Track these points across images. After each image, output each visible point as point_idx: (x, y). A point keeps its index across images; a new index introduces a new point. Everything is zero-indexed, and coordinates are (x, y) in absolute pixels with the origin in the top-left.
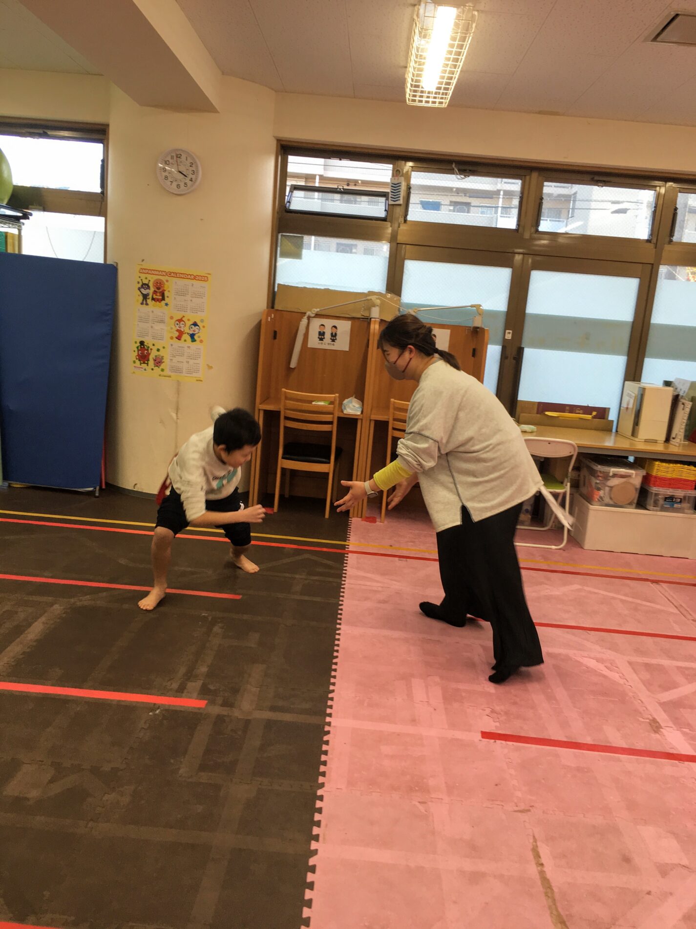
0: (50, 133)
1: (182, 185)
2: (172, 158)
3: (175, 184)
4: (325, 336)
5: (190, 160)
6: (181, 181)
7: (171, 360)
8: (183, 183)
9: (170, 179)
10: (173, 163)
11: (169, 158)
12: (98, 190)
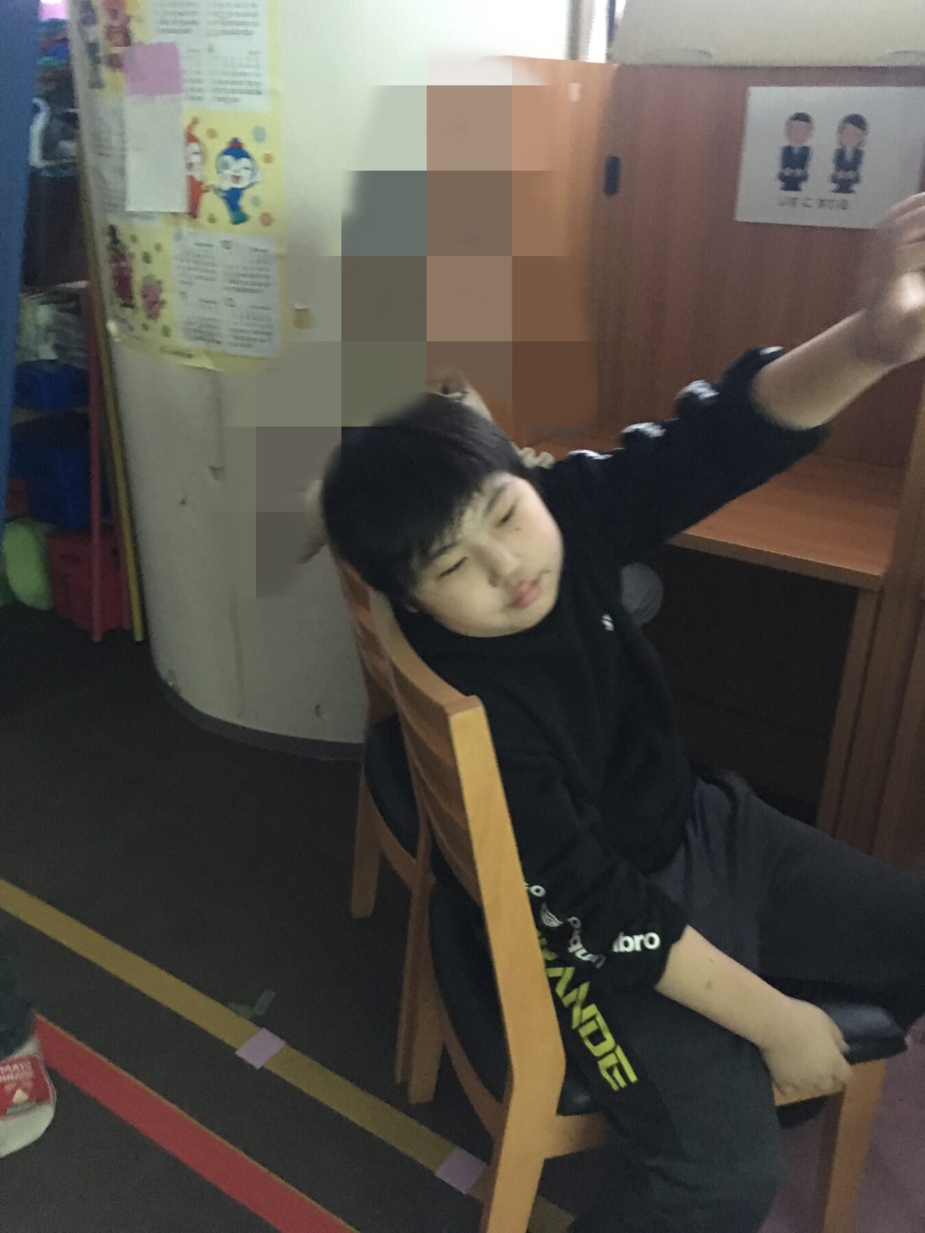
4: (810, 169)
7: (183, 294)
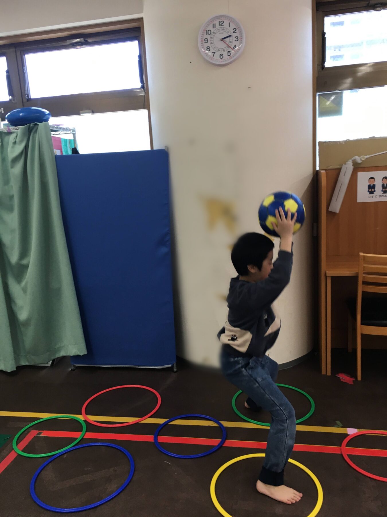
0: (90, 40)
1: (225, 54)
2: (214, 26)
3: (217, 54)
4: (375, 189)
5: (233, 26)
6: (224, 50)
8: (227, 52)
9: (212, 50)
10: (215, 31)
11: (210, 27)
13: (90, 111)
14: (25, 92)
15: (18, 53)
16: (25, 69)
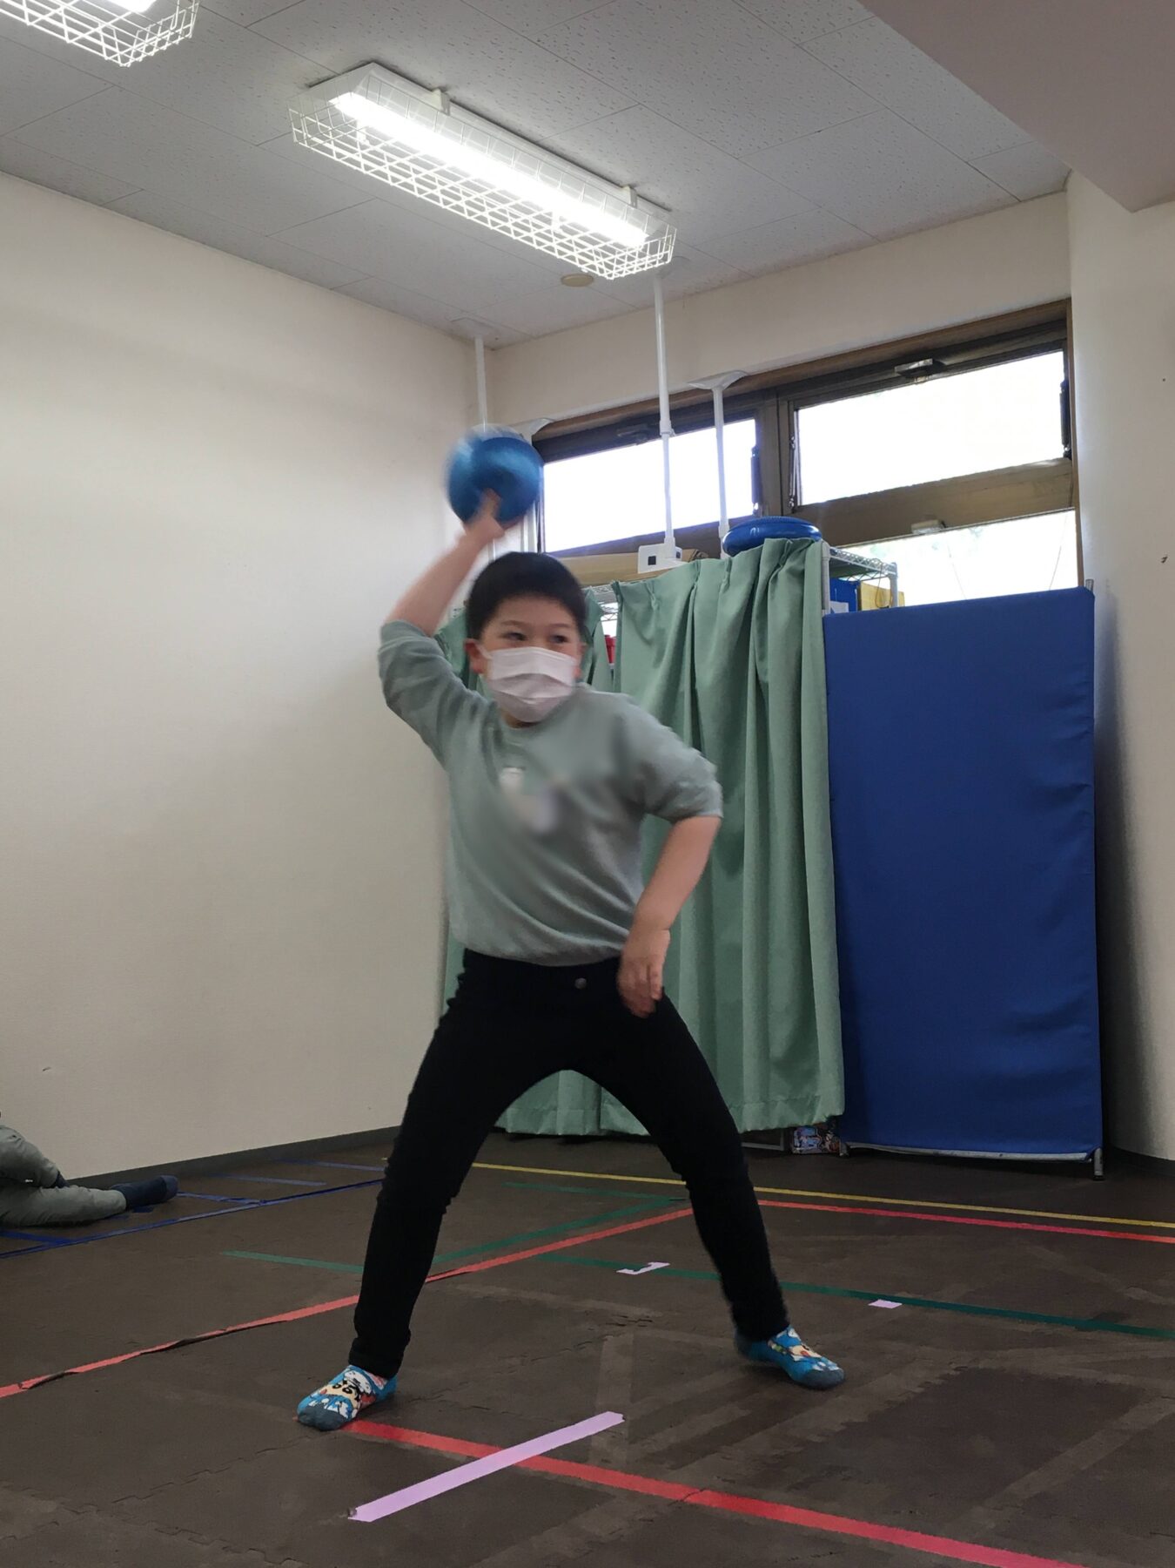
0: (947, 363)
12: (1059, 451)
13: (936, 522)
14: (789, 492)
15: (783, 410)
16: (796, 441)
